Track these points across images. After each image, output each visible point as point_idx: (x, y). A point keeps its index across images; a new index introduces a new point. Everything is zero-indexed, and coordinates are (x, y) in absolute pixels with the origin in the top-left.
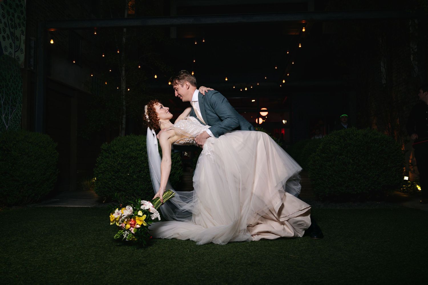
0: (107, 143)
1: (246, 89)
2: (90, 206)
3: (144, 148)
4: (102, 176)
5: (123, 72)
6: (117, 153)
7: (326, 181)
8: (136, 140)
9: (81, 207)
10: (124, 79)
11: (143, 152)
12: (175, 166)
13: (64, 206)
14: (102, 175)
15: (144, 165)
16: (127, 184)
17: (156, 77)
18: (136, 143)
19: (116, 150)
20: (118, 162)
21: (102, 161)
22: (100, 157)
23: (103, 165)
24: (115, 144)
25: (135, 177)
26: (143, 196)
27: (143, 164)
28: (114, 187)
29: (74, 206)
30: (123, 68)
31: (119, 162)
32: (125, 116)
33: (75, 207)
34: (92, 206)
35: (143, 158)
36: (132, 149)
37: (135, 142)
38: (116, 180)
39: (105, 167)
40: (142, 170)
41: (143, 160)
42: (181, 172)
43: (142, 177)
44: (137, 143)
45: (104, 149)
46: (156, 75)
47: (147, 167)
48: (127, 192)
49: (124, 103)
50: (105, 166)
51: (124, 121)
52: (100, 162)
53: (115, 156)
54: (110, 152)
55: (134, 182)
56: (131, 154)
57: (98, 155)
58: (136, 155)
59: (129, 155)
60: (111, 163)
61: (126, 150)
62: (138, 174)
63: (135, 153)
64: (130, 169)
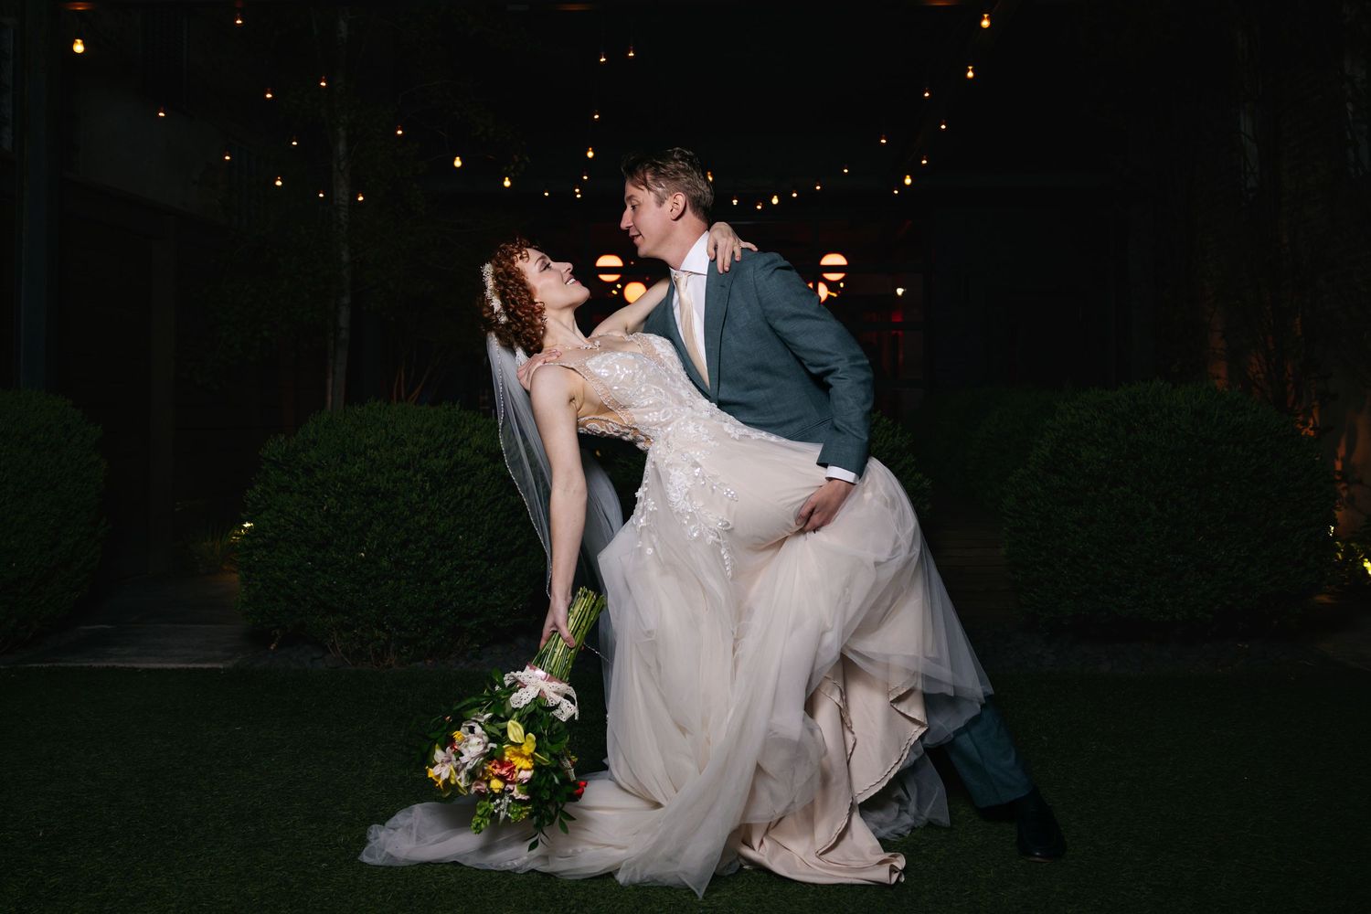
0: (282, 438)
1: (775, 201)
2: (221, 666)
3: (418, 456)
4: (264, 557)
5: (342, 147)
6: (319, 475)
8: (390, 426)
9: (188, 669)
10: (342, 168)
11: (415, 475)
13: (128, 665)
14: (264, 553)
15: (418, 522)
16: (357, 588)
17: (458, 163)
18: (390, 437)
19: (315, 466)
20: (325, 508)
21: (266, 501)
22: (258, 488)
23: (269, 520)
24: (314, 442)
25: (385, 563)
26: (416, 629)
27: (416, 518)
28: (308, 598)
29: (165, 666)
30: (341, 131)
31: (328, 510)
32: (346, 300)
33: (167, 669)
34: (230, 664)
35: (414, 495)
36: (374, 460)
37: (387, 434)
38: (318, 573)
39: (275, 527)
40: (412, 538)
41: (417, 503)
43: (414, 563)
44: (393, 437)
45: (274, 458)
46: (458, 158)
47: (429, 529)
48: (359, 614)
49: (345, 257)
50: (275, 523)
52: (259, 506)
53: (313, 487)
54: (296, 471)
55: (382, 583)
56: (373, 479)
57: (253, 479)
58: (391, 485)
59: (364, 484)
60: (300, 513)
61: (354, 465)
62: (397, 554)
63: (385, 477)
64: (367, 537)
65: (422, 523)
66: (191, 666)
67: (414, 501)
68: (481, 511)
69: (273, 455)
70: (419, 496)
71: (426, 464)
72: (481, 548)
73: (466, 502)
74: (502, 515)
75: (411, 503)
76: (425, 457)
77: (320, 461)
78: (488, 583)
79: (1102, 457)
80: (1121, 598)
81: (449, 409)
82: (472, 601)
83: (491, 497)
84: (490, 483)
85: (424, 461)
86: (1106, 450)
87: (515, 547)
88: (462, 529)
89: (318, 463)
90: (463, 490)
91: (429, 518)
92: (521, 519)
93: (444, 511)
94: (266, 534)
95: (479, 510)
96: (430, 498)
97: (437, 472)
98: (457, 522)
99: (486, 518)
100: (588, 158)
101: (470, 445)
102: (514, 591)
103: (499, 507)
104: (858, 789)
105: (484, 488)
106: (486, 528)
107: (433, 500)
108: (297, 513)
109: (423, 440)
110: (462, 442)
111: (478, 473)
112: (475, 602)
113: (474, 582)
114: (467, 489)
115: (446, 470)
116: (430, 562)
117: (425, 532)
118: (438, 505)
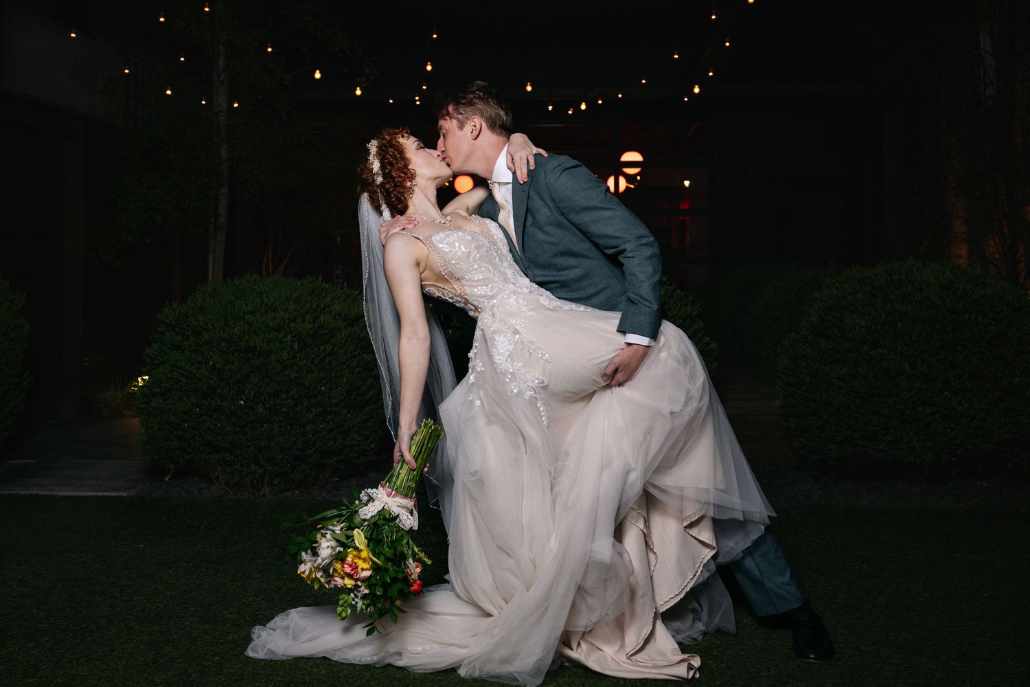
0: (175, 305)
1: (583, 107)
2: (125, 495)
3: (287, 321)
4: (160, 404)
6: (206, 336)
7: (831, 421)
8: (264, 295)
9: (98, 496)
10: (222, 79)
11: (285, 337)
13: (48, 493)
14: (161, 401)
15: (288, 376)
16: (237, 430)
17: (318, 75)
18: (264, 304)
19: (202, 328)
20: (211, 363)
21: (162, 358)
22: (156, 346)
23: (164, 373)
24: (202, 309)
25: (260, 410)
26: (286, 465)
27: (287, 372)
28: (197, 439)
29: (80, 494)
31: (213, 366)
32: (225, 190)
33: (80, 497)
34: (132, 493)
35: (285, 353)
36: (251, 324)
37: (262, 302)
38: (205, 417)
39: (170, 379)
40: (284, 389)
41: (287, 359)
43: (284, 410)
44: (266, 305)
45: (168, 321)
46: (318, 71)
47: (297, 381)
48: (239, 452)
49: (224, 154)
50: (169, 375)
51: (223, 210)
52: (157, 361)
53: (201, 346)
54: (187, 333)
55: (258, 426)
56: (250, 339)
57: (151, 338)
58: (265, 345)
59: (243, 344)
60: (190, 367)
61: (235, 328)
62: (271, 402)
63: (261, 338)
64: (246, 388)
65: (292, 376)
66: (100, 494)
67: (284, 358)
68: (340, 366)
69: (168, 319)
70: (289, 354)
71: (294, 327)
72: (340, 397)
73: (328, 359)
74: (357, 370)
75: (282, 359)
76: (294, 321)
77: (207, 324)
78: (346, 426)
79: (863, 323)
80: (878, 442)
81: (313, 282)
82: (332, 442)
83: (349, 355)
84: (348, 343)
85: (292, 325)
86: (866, 318)
87: (369, 397)
88: (325, 381)
89: (205, 326)
90: (325, 349)
91: (297, 372)
93: (310, 367)
94: (162, 385)
95: (338, 366)
96: (298, 355)
97: (304, 333)
98: (321, 375)
99: (344, 372)
100: (427, 71)
101: (330, 312)
102: (367, 434)
103: (355, 363)
104: (660, 601)
105: (342, 348)
106: (345, 381)
107: (300, 357)
108: (187, 367)
109: (292, 307)
110: (324, 309)
111: (337, 334)
112: (335, 443)
113: (334, 426)
114: (329, 348)
115: (311, 332)
116: (298, 409)
117: (294, 384)
118: (304, 361)
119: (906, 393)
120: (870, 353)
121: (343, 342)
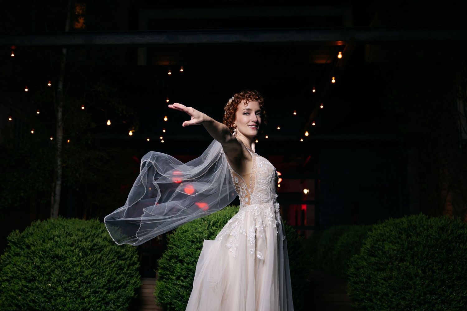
0: (17, 231)
3: (77, 241)
4: (7, 285)
5: (60, 114)
6: (33, 248)
7: (378, 303)
8: (66, 227)
11: (75, 249)
12: (128, 271)
14: (7, 284)
15: (75, 271)
16: (47, 300)
17: (109, 123)
18: (65, 232)
19: (31, 244)
20: (34, 263)
21: (9, 260)
22: (6, 254)
23: (9, 269)
24: (32, 234)
25: (60, 289)
27: (75, 268)
28: (25, 305)
30: (60, 110)
31: (36, 264)
32: (59, 183)
35: (74, 258)
36: (57, 242)
37: (64, 230)
38: (30, 293)
39: (12, 272)
40: (73, 278)
41: (75, 261)
42: (138, 281)
43: (73, 289)
44: (67, 233)
45: (13, 240)
46: (109, 121)
47: (81, 274)
50: (12, 270)
52: (6, 262)
53: (30, 254)
54: (23, 247)
55: (58, 298)
56: (56, 250)
57: (4, 250)
58: (64, 253)
59: (52, 253)
60: (23, 265)
61: (48, 244)
62: (65, 285)
63: (62, 250)
64: (52, 277)
65: (77, 270)
67: (74, 261)
68: (105, 266)
69: (13, 239)
70: (77, 259)
71: (81, 244)
72: (104, 283)
73: (98, 262)
74: (115, 269)
75: (73, 262)
76: (81, 241)
77: (34, 242)
78: (107, 300)
81: (94, 222)
82: (99, 308)
83: (110, 261)
84: (110, 254)
85: (79, 243)
87: (120, 284)
88: (96, 274)
89: (32, 243)
90: (97, 257)
91: (81, 269)
92: (124, 271)
93: (88, 266)
94: (8, 275)
95: (104, 266)
96: (82, 259)
97: (86, 248)
98: (94, 271)
99: (107, 270)
100: (165, 121)
101: (101, 237)
102: (119, 304)
103: (113, 265)
105: (107, 256)
106: (107, 274)
107: (83, 260)
108: (21, 265)
109: (80, 233)
110: (98, 235)
111: (104, 249)
112: (100, 309)
113: (100, 299)
114: (99, 256)
115: (90, 247)
116: (80, 289)
117: (78, 275)
118: (85, 263)
119: (420, 286)
120: (400, 265)
121: (107, 253)
